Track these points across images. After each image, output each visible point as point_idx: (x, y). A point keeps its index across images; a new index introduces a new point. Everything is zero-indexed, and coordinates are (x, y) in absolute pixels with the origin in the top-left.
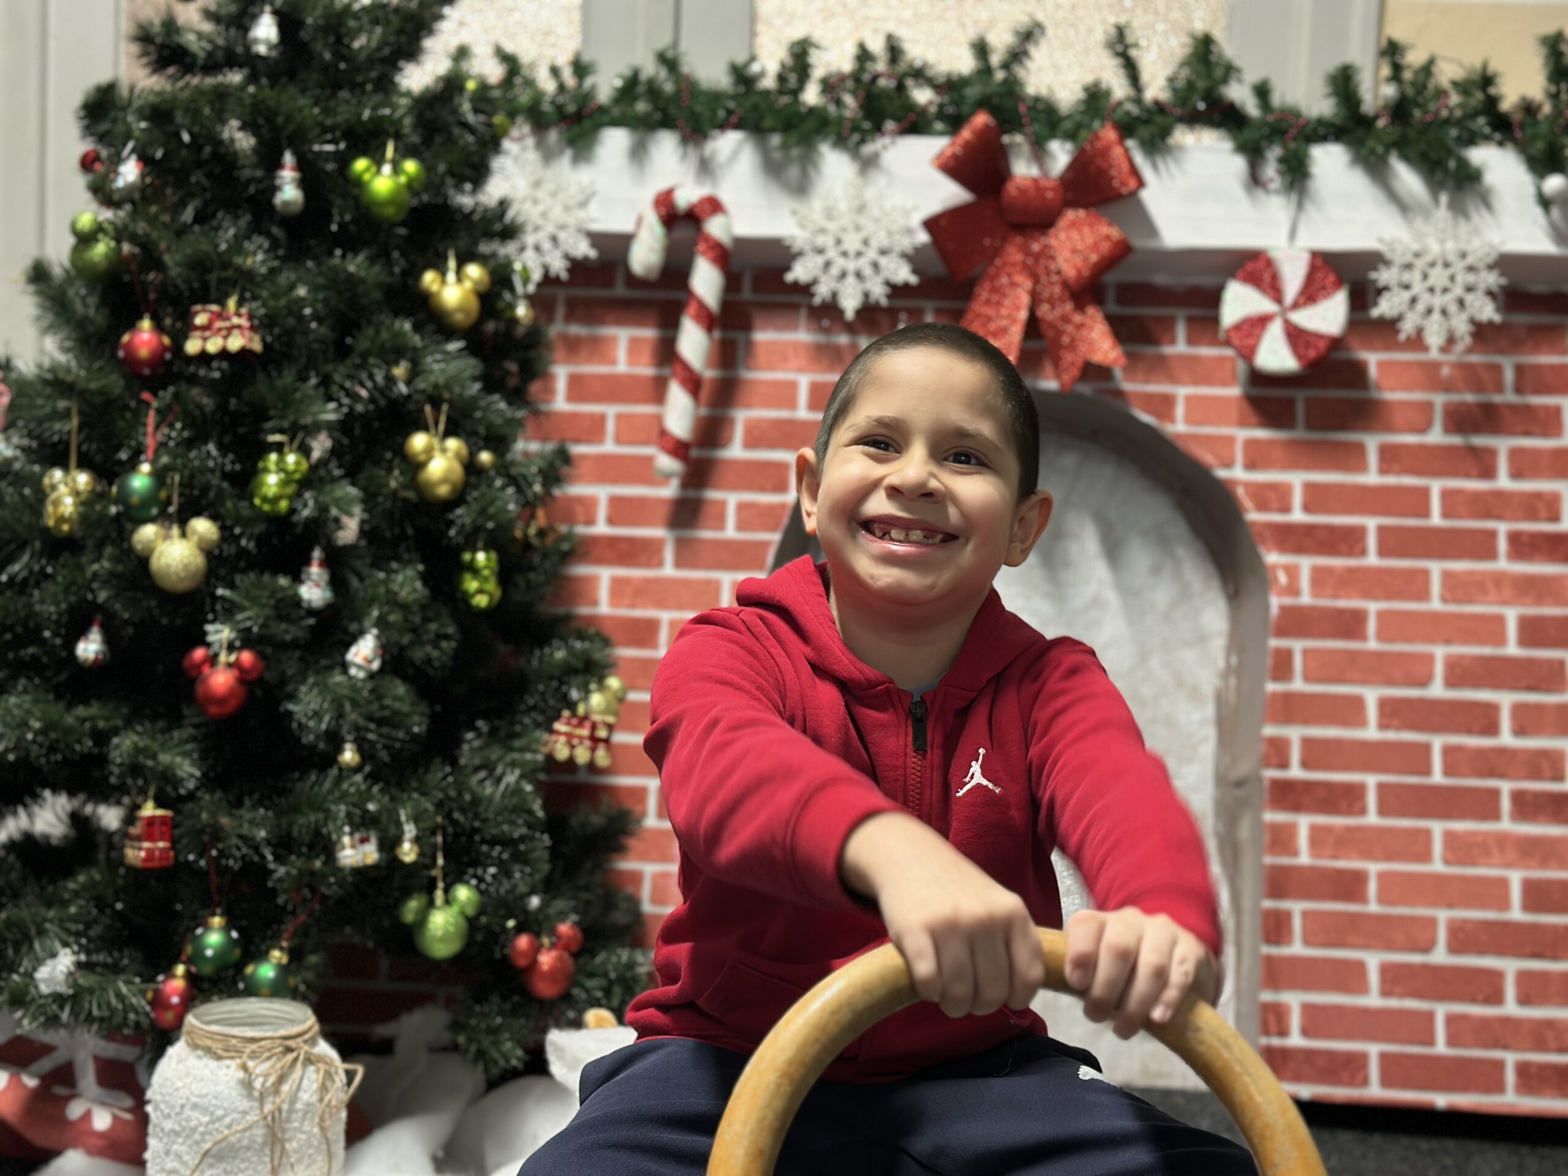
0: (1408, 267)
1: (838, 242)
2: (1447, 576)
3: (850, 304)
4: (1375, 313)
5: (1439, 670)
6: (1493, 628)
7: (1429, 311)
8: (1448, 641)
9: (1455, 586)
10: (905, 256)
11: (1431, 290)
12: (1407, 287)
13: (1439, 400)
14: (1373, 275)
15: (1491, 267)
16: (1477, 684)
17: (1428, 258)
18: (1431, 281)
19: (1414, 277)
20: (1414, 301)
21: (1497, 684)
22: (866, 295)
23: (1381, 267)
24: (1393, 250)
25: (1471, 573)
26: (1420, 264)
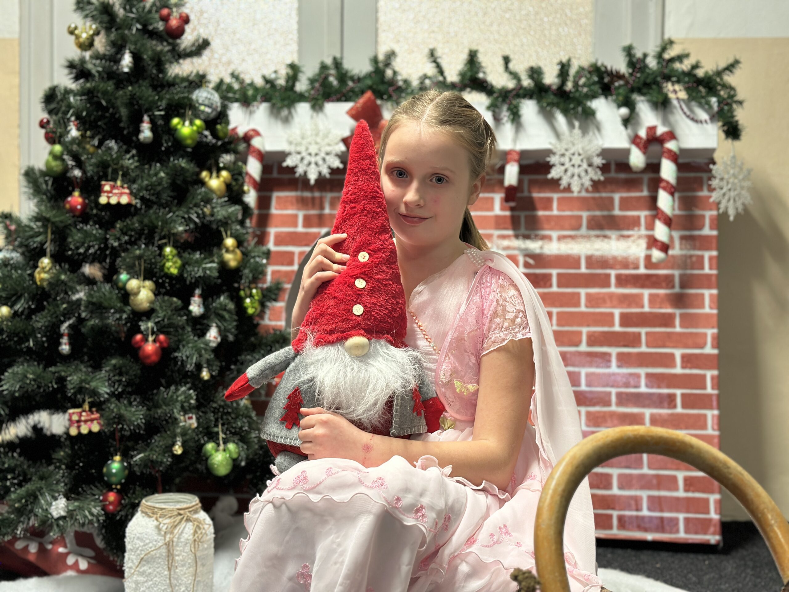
0: (563, 155)
1: (307, 149)
2: (588, 295)
3: (313, 177)
4: (550, 176)
5: (584, 338)
6: (608, 319)
7: (573, 176)
8: (588, 325)
9: (592, 300)
10: (337, 155)
11: (573, 166)
12: (563, 165)
13: (585, 215)
14: (548, 159)
15: (598, 155)
16: (601, 345)
17: (572, 151)
18: (573, 162)
19: (566, 160)
20: (566, 171)
21: (610, 344)
22: (320, 173)
23: (551, 155)
24: (556, 148)
25: (598, 294)
26: (568, 154)
